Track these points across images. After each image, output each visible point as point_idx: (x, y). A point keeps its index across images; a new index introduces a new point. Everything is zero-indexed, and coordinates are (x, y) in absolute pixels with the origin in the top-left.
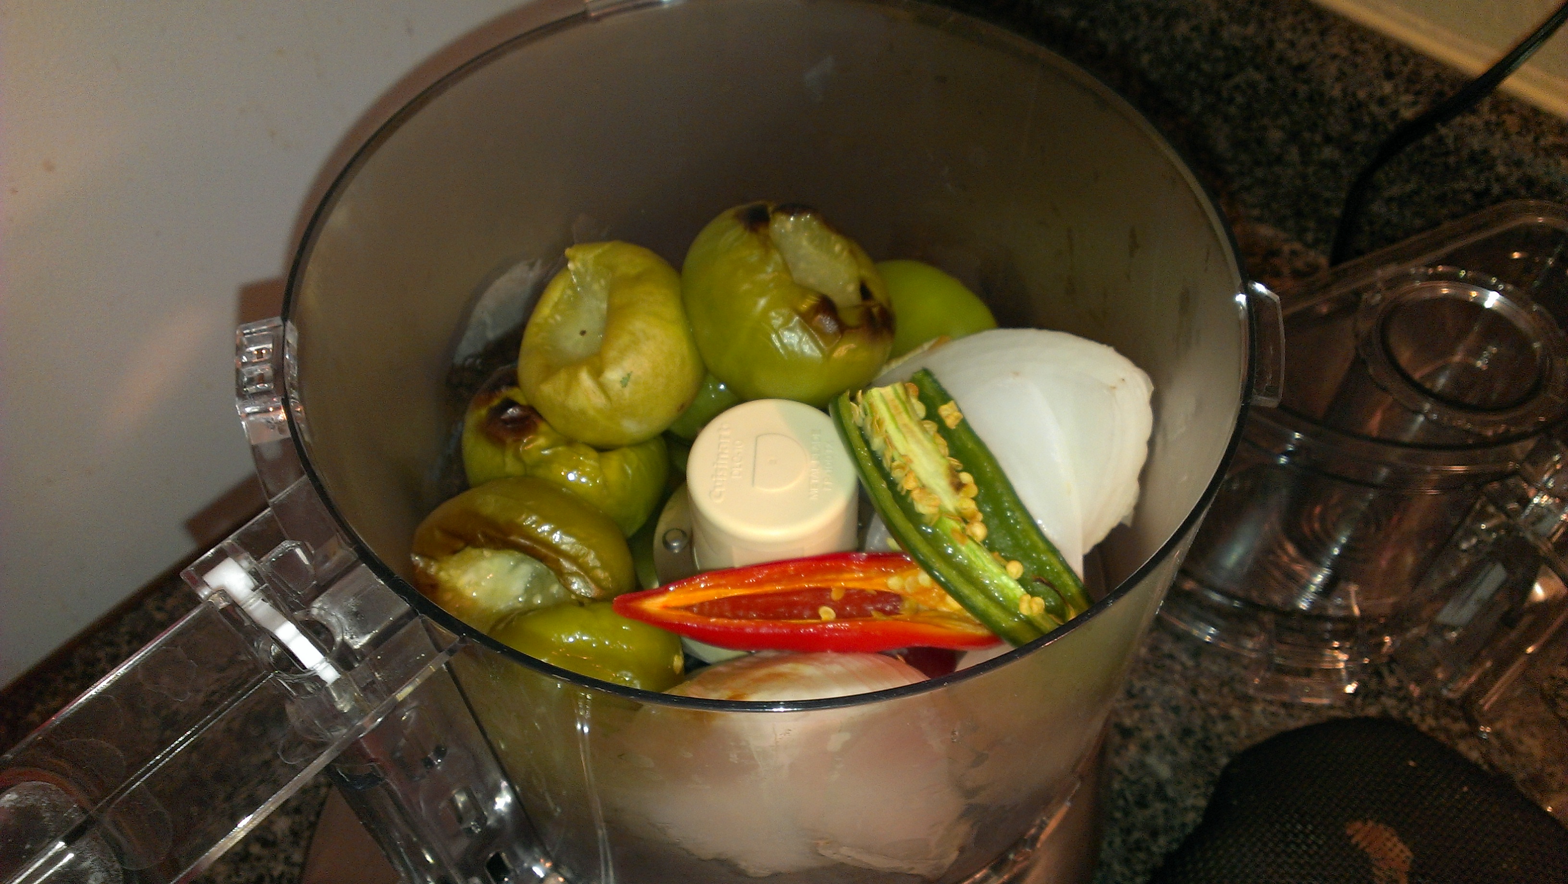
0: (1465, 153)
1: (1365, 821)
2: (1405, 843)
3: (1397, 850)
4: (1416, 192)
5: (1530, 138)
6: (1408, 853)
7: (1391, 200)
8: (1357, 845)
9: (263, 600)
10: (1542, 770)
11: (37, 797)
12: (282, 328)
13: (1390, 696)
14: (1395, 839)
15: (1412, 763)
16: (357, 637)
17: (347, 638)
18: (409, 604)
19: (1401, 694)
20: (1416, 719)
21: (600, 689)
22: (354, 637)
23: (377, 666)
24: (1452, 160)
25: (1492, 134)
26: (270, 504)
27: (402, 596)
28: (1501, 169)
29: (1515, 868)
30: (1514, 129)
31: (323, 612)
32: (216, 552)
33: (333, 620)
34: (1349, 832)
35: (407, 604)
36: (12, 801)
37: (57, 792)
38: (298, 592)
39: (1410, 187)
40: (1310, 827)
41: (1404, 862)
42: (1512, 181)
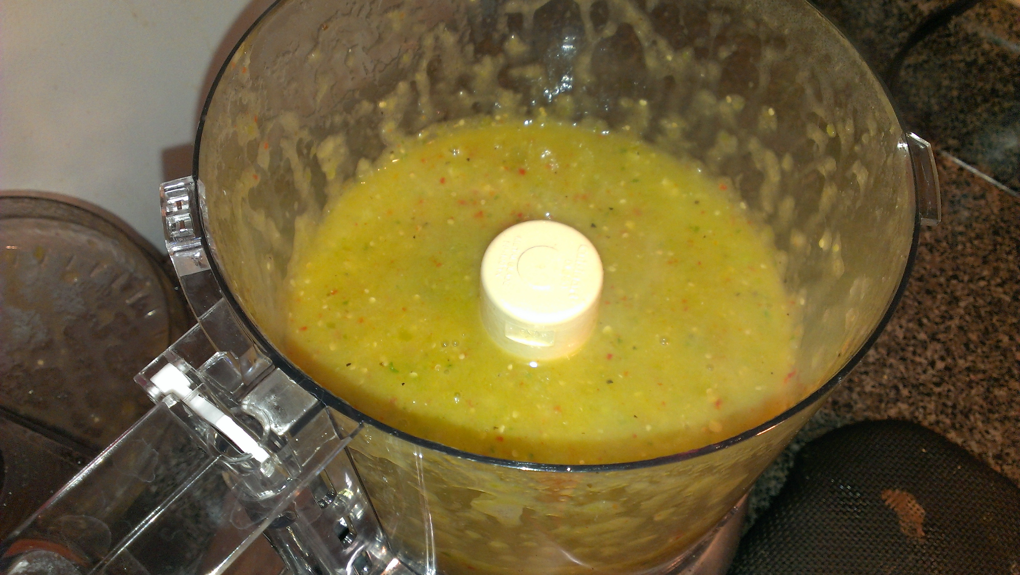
0: (961, 35)
1: (894, 489)
2: (920, 504)
3: (915, 509)
4: (926, 62)
5: (1006, 26)
6: (923, 511)
7: (909, 66)
8: (889, 506)
9: (199, 395)
10: (1002, 451)
11: (44, 563)
12: (193, 184)
13: (903, 402)
14: (914, 502)
15: (924, 450)
16: (280, 426)
17: (273, 426)
18: (317, 398)
19: (911, 401)
20: (921, 417)
21: (470, 459)
22: (278, 425)
23: (296, 446)
24: (952, 39)
25: (981, 21)
26: (199, 321)
27: (312, 393)
28: (986, 46)
29: (991, 519)
30: (996, 19)
31: (251, 408)
32: (160, 360)
33: (261, 413)
34: (884, 497)
35: (316, 399)
36: (24, 567)
37: (59, 559)
38: (231, 392)
39: (924, 57)
40: (858, 495)
41: (920, 517)
42: (993, 54)
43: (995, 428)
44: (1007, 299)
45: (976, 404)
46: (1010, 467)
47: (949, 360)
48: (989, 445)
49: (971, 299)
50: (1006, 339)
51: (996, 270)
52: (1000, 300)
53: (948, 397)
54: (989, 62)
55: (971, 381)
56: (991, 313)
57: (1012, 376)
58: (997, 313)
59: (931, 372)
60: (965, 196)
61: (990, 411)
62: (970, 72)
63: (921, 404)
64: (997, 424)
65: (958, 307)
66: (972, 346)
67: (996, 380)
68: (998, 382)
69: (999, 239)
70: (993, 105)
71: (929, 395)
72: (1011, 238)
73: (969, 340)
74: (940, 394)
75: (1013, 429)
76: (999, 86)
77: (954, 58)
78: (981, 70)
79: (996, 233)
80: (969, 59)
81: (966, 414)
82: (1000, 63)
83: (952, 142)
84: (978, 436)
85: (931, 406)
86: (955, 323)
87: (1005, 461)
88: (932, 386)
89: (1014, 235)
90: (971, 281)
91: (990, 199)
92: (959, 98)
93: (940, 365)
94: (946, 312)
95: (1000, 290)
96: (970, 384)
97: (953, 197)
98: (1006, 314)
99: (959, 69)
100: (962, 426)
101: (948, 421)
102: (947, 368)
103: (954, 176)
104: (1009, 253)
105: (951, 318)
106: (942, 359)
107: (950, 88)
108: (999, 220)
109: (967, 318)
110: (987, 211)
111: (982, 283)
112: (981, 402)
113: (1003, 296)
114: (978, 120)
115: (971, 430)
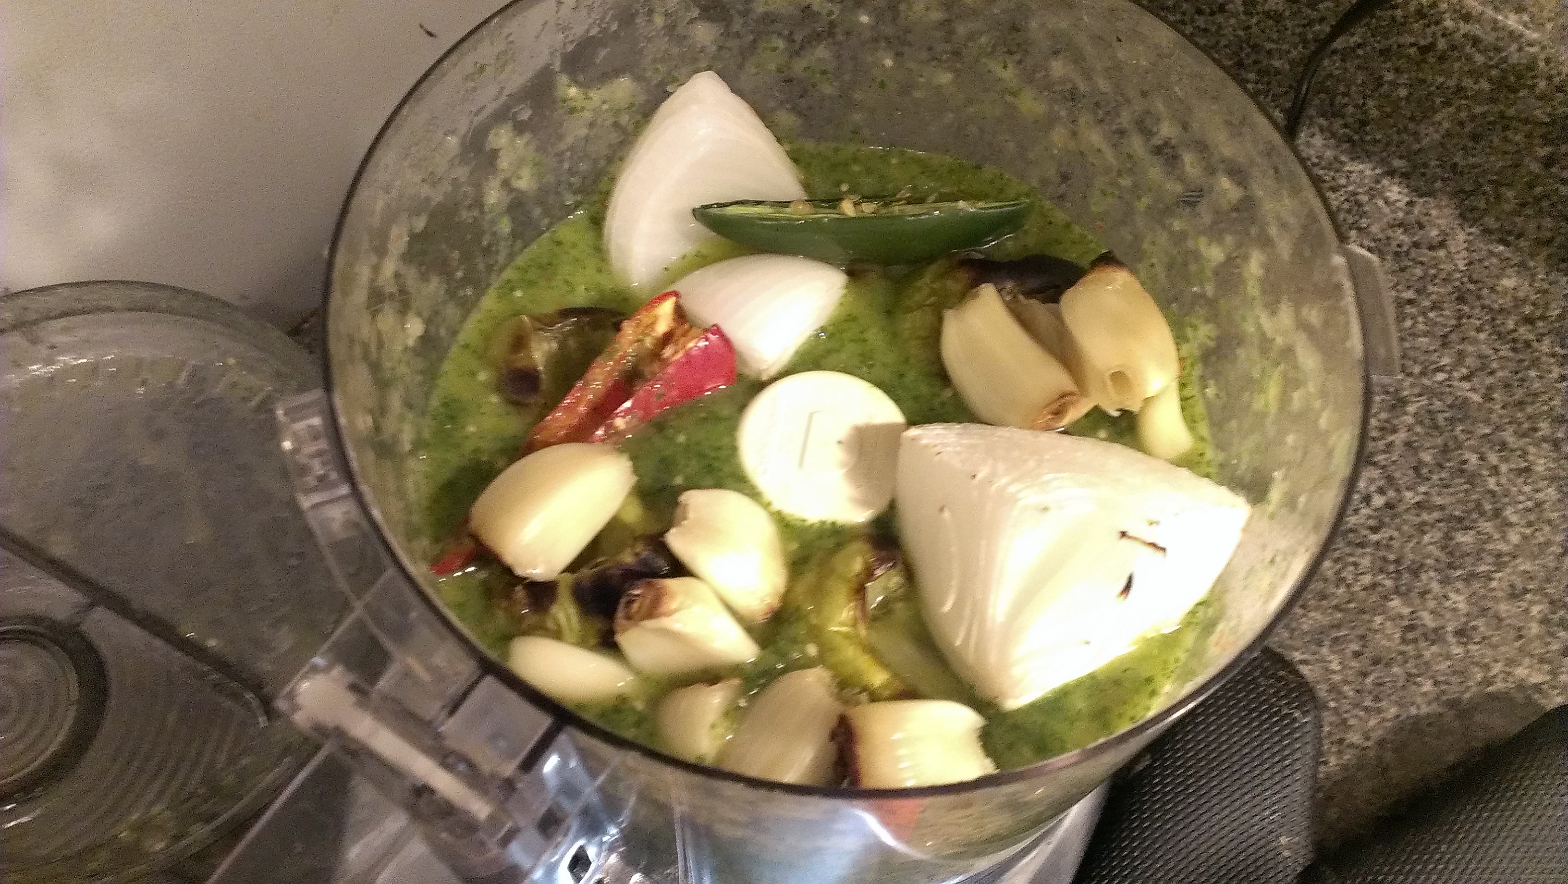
43: (1457, 591)
44: (1476, 398)
45: (1429, 556)
46: (1477, 647)
47: (1391, 494)
48: (1448, 615)
49: (1424, 401)
50: (1473, 459)
51: (1461, 356)
52: (1466, 400)
53: (1388, 547)
54: (1453, 48)
55: (1424, 523)
56: (1451, 421)
57: (1482, 514)
58: (1460, 420)
59: (1365, 511)
60: (1416, 245)
61: (1451, 566)
62: (1424, 61)
63: (1352, 559)
64: (1459, 585)
65: (1405, 413)
66: (1424, 471)
67: (1460, 520)
68: (1462, 523)
69: (1466, 309)
70: (1459, 109)
71: (1362, 545)
72: (1483, 307)
73: (1420, 462)
74: (1378, 543)
75: (1482, 591)
76: (1468, 82)
77: (1402, 40)
78: (1442, 59)
79: (1461, 299)
80: (1422, 43)
81: (1416, 571)
82: (1468, 49)
83: (1397, 163)
84: (1431, 604)
85: (1366, 562)
86: (1400, 437)
87: (1470, 638)
88: (1366, 532)
89: (1487, 302)
90: (1423, 374)
91: (1453, 249)
92: (1407, 99)
93: (1378, 501)
94: (1387, 421)
95: (1466, 385)
96: (1421, 529)
97: (1399, 246)
98: (1475, 422)
99: (1409, 57)
100: (1409, 591)
101: (1389, 583)
102: (1389, 506)
103: (1400, 215)
104: (1479, 330)
105: (1394, 431)
106: (1381, 491)
107: (1394, 84)
108: (1465, 280)
109: (1418, 429)
110: (1448, 267)
111: (1440, 377)
112: (1437, 553)
113: (1469, 394)
114: (1437, 132)
115: (1423, 594)
